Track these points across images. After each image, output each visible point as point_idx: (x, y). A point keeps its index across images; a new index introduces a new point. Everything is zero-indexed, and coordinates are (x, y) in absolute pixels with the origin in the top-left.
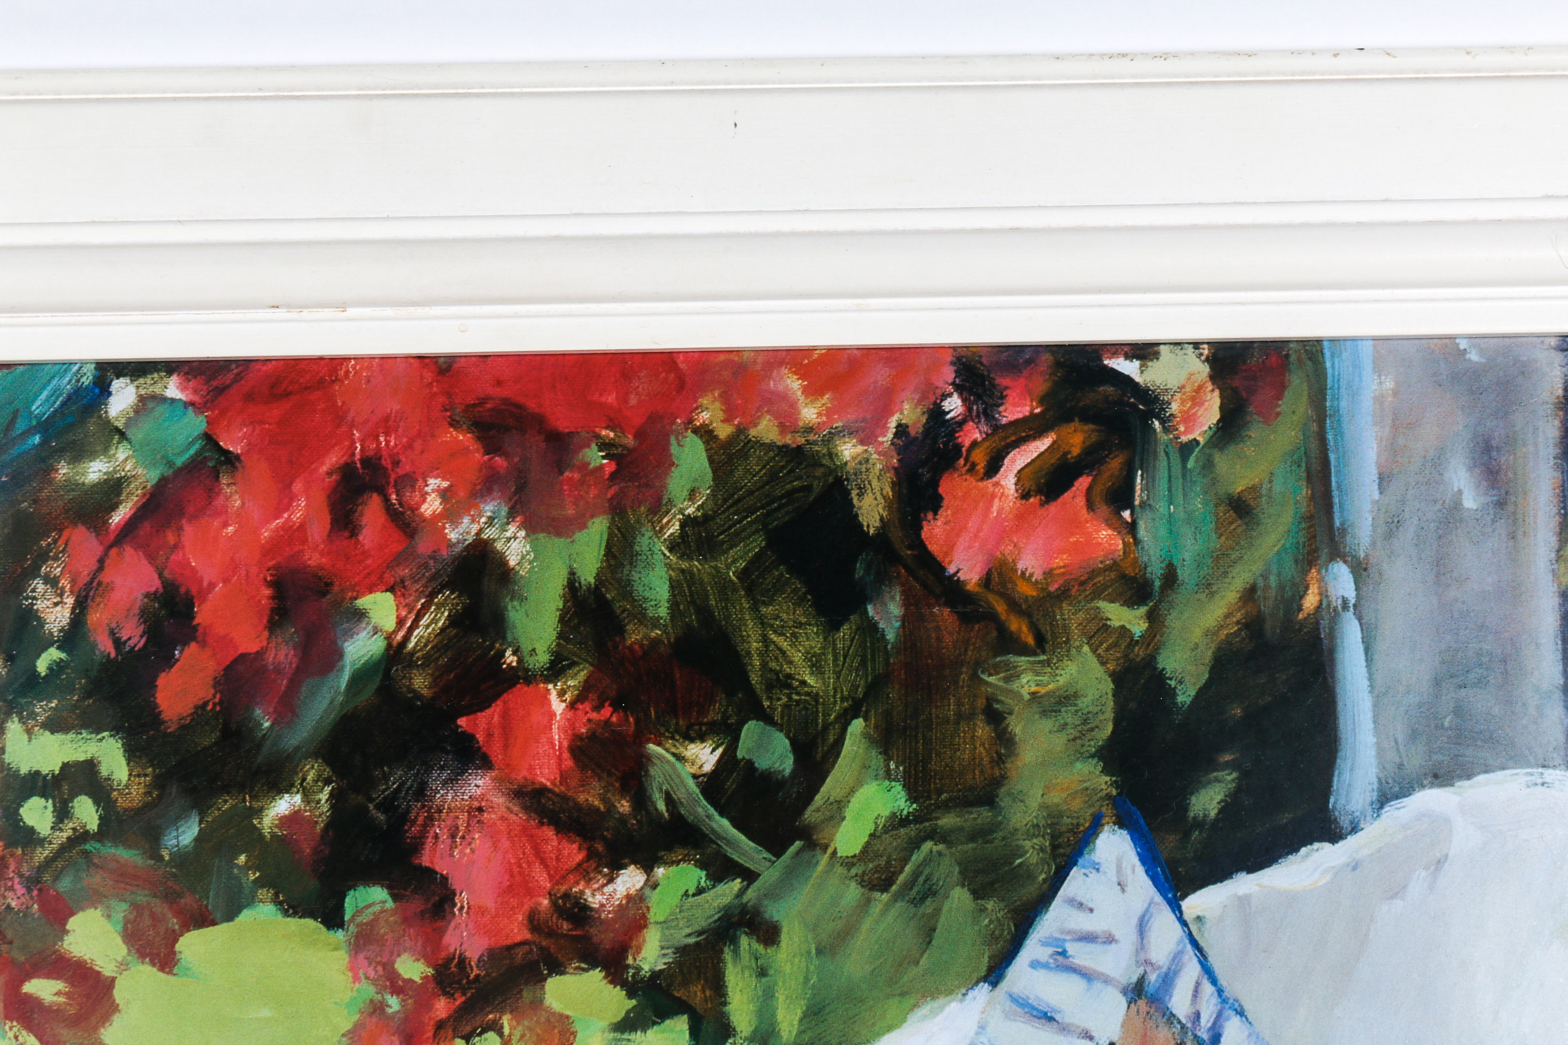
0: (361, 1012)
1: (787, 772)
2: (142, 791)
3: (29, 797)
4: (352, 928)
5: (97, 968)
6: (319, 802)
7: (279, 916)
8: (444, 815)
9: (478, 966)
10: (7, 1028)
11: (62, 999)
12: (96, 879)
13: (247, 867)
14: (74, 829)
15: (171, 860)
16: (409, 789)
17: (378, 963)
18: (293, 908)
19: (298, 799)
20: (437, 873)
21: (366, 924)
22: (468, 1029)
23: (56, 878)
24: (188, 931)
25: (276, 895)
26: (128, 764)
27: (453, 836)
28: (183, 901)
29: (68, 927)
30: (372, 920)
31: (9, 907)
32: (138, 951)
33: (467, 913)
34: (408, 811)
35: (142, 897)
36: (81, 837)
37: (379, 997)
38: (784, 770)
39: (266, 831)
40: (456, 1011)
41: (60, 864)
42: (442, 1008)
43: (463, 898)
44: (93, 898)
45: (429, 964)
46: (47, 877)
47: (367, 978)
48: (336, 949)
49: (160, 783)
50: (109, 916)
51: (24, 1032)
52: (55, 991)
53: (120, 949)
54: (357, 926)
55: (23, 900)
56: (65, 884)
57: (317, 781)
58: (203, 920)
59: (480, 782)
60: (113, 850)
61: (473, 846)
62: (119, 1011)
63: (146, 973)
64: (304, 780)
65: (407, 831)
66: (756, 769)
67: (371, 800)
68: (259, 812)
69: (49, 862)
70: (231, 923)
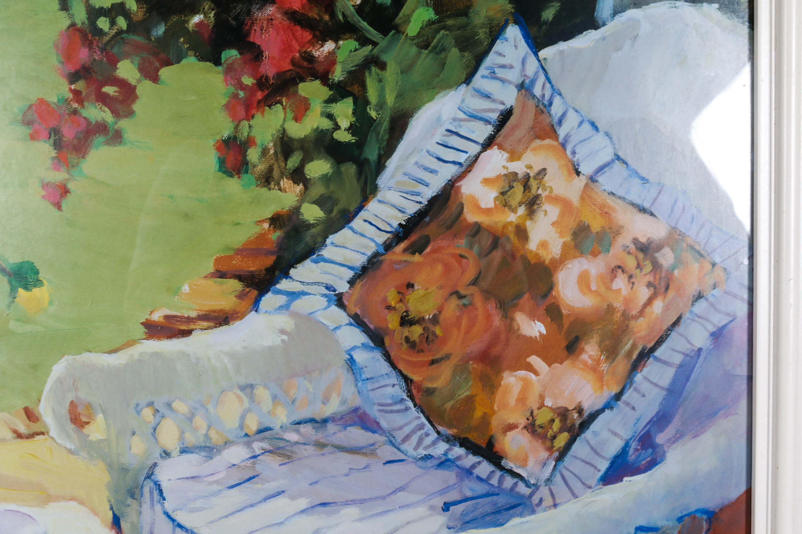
0: (229, 97)
1: (389, 4)
2: (142, 14)
3: (100, 17)
4: (225, 66)
5: (130, 82)
6: (210, 17)
7: (197, 62)
8: (258, 22)
9: (273, 79)
10: (97, 105)
11: (117, 94)
12: (127, 48)
13: (184, 43)
14: (117, 29)
15: (155, 40)
16: (244, 12)
17: (235, 79)
18: (202, 58)
19: (202, 16)
20: (256, 44)
21: (230, 64)
22: (270, 103)
23: (112, 48)
24: (163, 67)
25: (195, 53)
26: (137, 4)
27: (262, 30)
28: (160, 56)
29: (117, 67)
30: (232, 63)
31: (95, 59)
32: (144, 75)
33: (268, 59)
34: (244, 20)
35: (145, 55)
36: (120, 32)
37: (236, 91)
38: (387, 3)
39: (190, 29)
40: (265, 96)
41: (113, 43)
42: (260, 95)
43: (266, 54)
44: (126, 56)
45: (254, 79)
46: (108, 48)
47: (231, 84)
48: (219, 74)
49: (149, 11)
50: (132, 62)
51: (104, 107)
52: (114, 91)
53: (138, 75)
54: (227, 65)
55: (100, 56)
56: (115, 50)
57: (208, 9)
58: (168, 63)
59: (271, 9)
60: (133, 37)
61: (269, 33)
62: (139, 98)
63: (148, 83)
64: (204, 9)
65: (244, 28)
66: (377, 3)
67: (230, 16)
68: (187, 21)
69: (109, 42)
70: (179, 64)
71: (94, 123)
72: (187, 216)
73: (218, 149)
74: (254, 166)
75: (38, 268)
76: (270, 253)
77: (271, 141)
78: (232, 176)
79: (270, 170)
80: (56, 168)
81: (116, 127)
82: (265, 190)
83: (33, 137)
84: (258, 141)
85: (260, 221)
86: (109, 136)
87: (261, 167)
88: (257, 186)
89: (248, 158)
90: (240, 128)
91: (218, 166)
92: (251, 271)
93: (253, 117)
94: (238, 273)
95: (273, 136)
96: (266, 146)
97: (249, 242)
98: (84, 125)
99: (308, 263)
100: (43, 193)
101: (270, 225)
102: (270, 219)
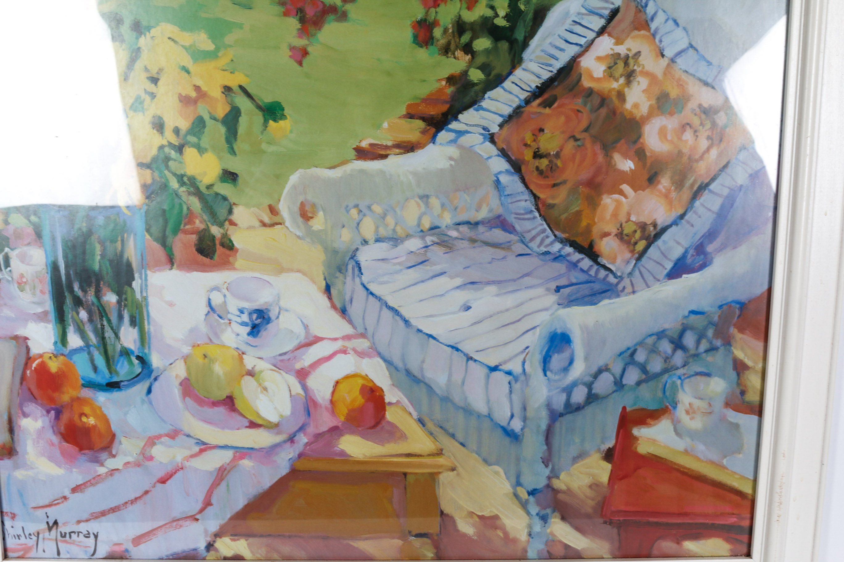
71: (328, 5)
72: (389, 74)
73: (414, 27)
74: (438, 41)
75: (284, 106)
76: (446, 102)
77: (450, 23)
78: (422, 47)
79: (449, 44)
80: (300, 36)
81: (343, 9)
82: (444, 57)
83: (286, 14)
84: (442, 23)
85: (439, 80)
86: (338, 16)
87: (443, 42)
88: (439, 55)
89: (434, 35)
90: (429, 13)
91: (412, 39)
92: (432, 115)
93: (438, 5)
94: (422, 116)
95: (452, 19)
96: (446, 27)
97: (431, 94)
98: (321, 6)
99: (471, 111)
100: (290, 54)
101: (447, 83)
102: (447, 78)
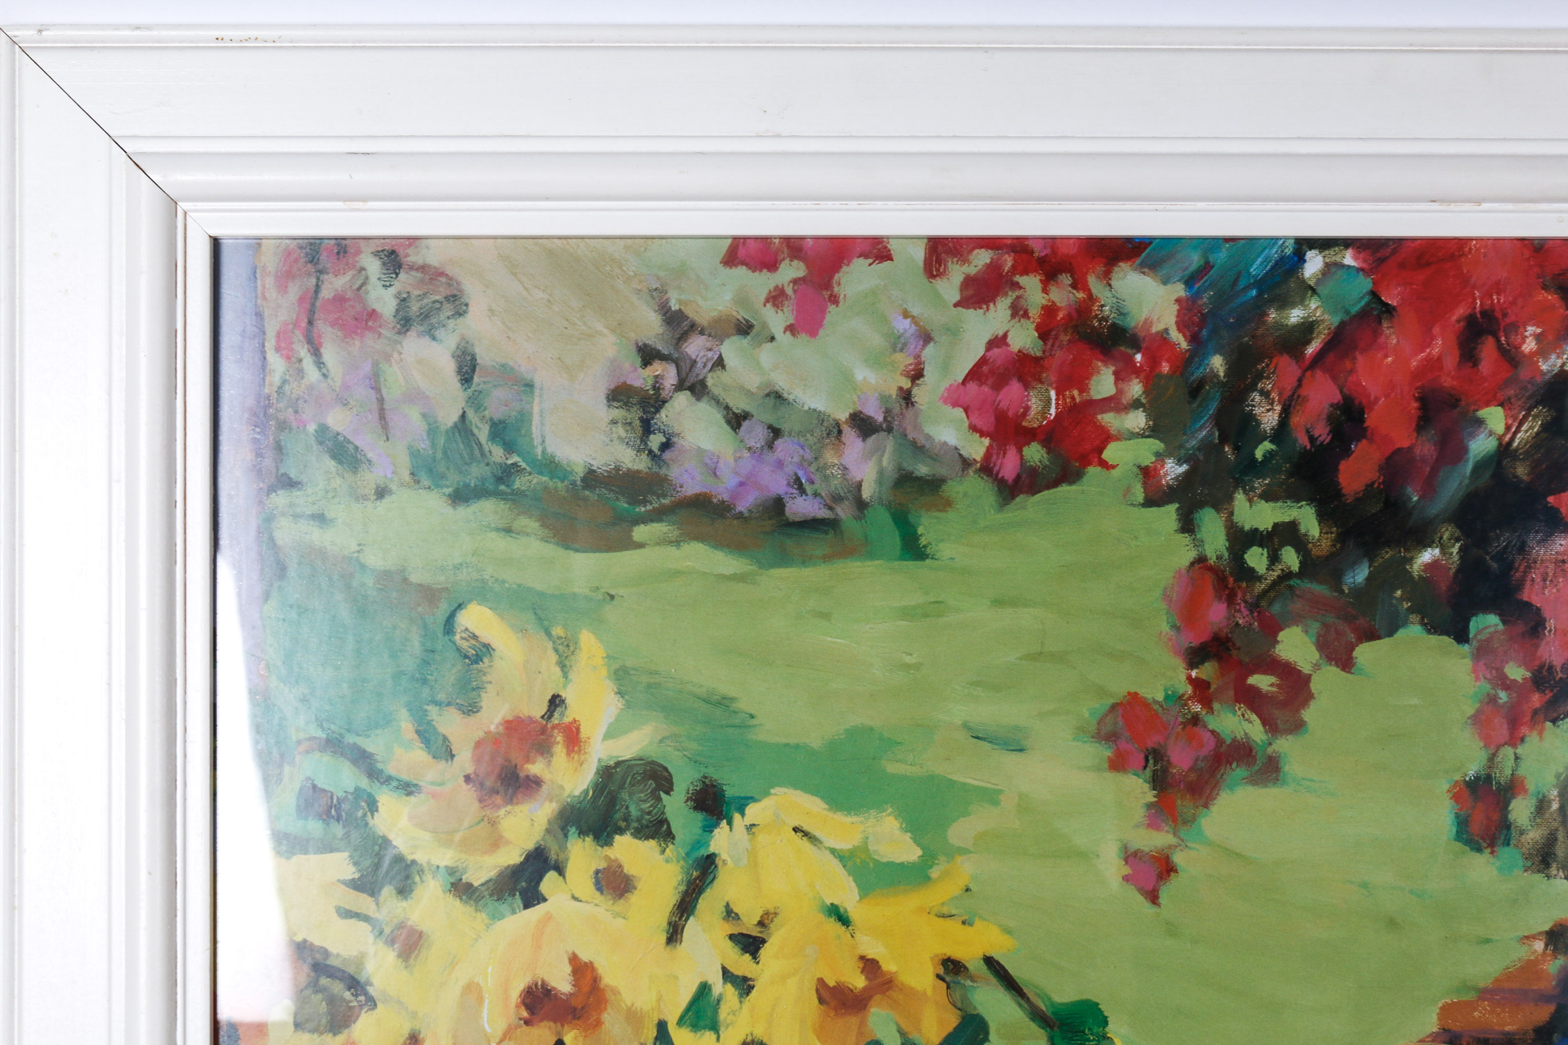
0: (1481, 702)
2: (1329, 544)
3: (1251, 546)
4: (1475, 643)
5: (1299, 668)
6: (1451, 554)
7: (1425, 635)
8: (1538, 565)
9: (1561, 671)
10: (1237, 708)
11: (1274, 689)
12: (1297, 605)
13: (1402, 599)
14: (1282, 570)
15: (1349, 592)
16: (1514, 546)
17: (1493, 668)
18: (1433, 628)
19: (1437, 551)
20: (1533, 605)
21: (1484, 641)
22: (1555, 715)
23: (1270, 604)
24: (1362, 643)
25: (1422, 619)
26: (1319, 525)
27: (1544, 580)
28: (1358, 622)
29: (1279, 638)
30: (1488, 638)
31: (1237, 624)
32: (1327, 656)
33: (1554, 634)
34: (1513, 562)
35: (1330, 619)
36: (1287, 575)
37: (1493, 692)
39: (1415, 574)
40: (1546, 703)
41: (1272, 594)
42: (1536, 700)
43: (1551, 624)
44: (1296, 619)
45: (1528, 669)
46: (1264, 604)
47: (1485, 678)
48: (1464, 657)
49: (1342, 538)
50: (1306, 632)
51: (1249, 712)
52: (1269, 683)
53: (1314, 655)
54: (1478, 641)
55: (1247, 619)
56: (1276, 608)
57: (1450, 539)
58: (1371, 635)
59: (1563, 542)
60: (1309, 585)
61: (1558, 587)
62: (1314, 698)
63: (1332, 672)
64: (1441, 538)
65: (1513, 576)
67: (1488, 553)
68: (1410, 560)
69: (1265, 592)
70: (1392, 638)
71: (1229, 741)
72: (1392, 923)
73: (1456, 797)
74: (1522, 833)
75: (1106, 1014)
76: (1543, 998)
77: (1554, 786)
78: (1479, 850)
79: (1551, 841)
80: (1153, 824)
81: (1270, 750)
82: (1538, 877)
83: (1118, 764)
84: (1531, 785)
85: (1527, 937)
86: (1256, 768)
87: (1534, 835)
88: (1526, 871)
89: (1512, 817)
90: (1499, 759)
91: (1454, 830)
92: (1508, 1033)
93: (1522, 740)
94: (1482, 1036)
95: (1558, 776)
96: (1544, 796)
97: (1507, 976)
98: (1210, 744)
100: (1127, 870)
101: (1546, 945)
102: (1547, 933)
